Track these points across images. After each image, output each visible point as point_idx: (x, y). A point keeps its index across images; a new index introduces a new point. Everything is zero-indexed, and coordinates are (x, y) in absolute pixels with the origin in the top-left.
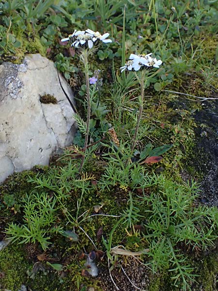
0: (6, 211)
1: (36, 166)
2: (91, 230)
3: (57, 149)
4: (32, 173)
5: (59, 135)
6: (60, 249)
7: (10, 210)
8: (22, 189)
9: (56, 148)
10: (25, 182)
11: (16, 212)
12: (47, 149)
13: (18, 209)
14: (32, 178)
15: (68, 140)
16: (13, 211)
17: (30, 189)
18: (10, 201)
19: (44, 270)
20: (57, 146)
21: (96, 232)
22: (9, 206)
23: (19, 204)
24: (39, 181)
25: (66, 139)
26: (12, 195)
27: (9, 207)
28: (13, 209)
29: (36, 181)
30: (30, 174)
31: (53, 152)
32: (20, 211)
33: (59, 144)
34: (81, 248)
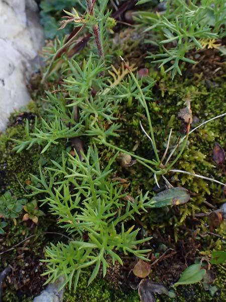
0: (16, 230)
1: (12, 115)
2: (196, 162)
3: (28, 65)
4: (14, 130)
5: (14, 37)
6: (160, 230)
7: (22, 224)
8: (17, 171)
9: (23, 63)
10: (14, 154)
11: (35, 220)
12: (10, 74)
13: (35, 211)
14: (21, 138)
15: (35, 39)
16: (30, 221)
17: (31, 162)
18: (10, 207)
19: (164, 289)
20: (23, 59)
21: (209, 159)
22: (14, 217)
23: (30, 200)
24: (41, 136)
25: (31, 39)
26: (7, 194)
27: (17, 219)
28: (26, 217)
29: (32, 141)
30: (11, 134)
31: (24, 74)
32: (41, 213)
33: (25, 56)
34: (200, 206)
